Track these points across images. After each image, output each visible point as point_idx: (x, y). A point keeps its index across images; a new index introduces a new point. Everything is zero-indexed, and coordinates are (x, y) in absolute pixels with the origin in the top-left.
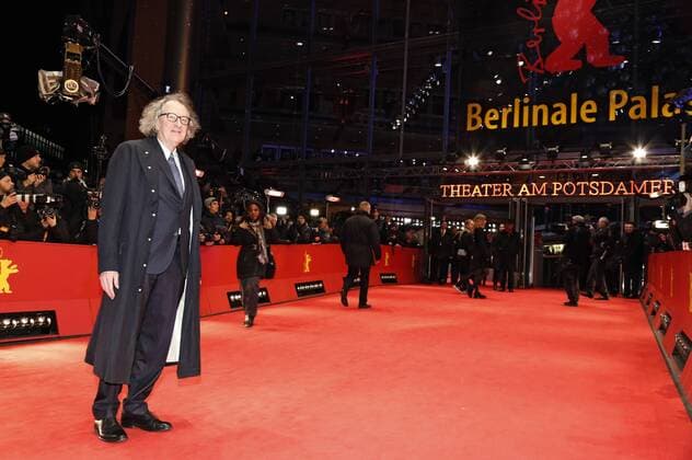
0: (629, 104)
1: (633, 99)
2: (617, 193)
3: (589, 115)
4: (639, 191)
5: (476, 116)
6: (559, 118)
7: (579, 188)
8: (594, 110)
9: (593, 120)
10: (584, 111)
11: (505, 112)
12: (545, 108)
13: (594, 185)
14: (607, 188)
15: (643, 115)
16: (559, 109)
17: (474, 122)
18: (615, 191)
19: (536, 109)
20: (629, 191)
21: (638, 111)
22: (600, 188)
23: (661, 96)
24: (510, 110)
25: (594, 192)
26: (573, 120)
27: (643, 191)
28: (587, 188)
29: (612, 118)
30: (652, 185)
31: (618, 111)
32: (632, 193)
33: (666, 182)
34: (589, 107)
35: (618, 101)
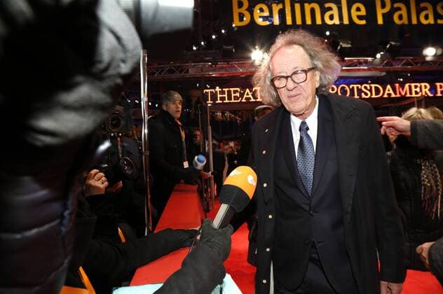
0: (393, 10)
1: (396, 5)
2: (386, 96)
3: (360, 18)
4: (403, 94)
5: (243, 10)
6: (331, 17)
7: (352, 90)
8: (363, 12)
9: (363, 22)
10: (354, 14)
11: (276, 8)
12: (316, 7)
13: (366, 88)
14: (377, 91)
15: (405, 21)
16: (330, 9)
17: (241, 17)
18: (383, 94)
19: (307, 7)
20: (396, 94)
21: (400, 17)
22: (370, 90)
23: (417, 4)
24: (280, 6)
25: (366, 94)
26: (346, 22)
27: (406, 94)
28: (360, 91)
29: (380, 21)
30: (413, 87)
31: (384, 15)
32: (398, 95)
33: (423, 84)
34: (358, 9)
35: (383, 6)
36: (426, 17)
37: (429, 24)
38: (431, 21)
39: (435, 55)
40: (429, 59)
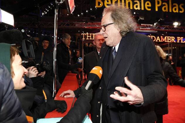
1: (163, 4)
2: (157, 41)
3: (148, 7)
4: (164, 40)
5: (100, 1)
6: (137, 7)
8: (150, 5)
9: (150, 10)
10: (146, 6)
12: (131, 2)
14: (154, 39)
15: (167, 10)
16: (137, 3)
19: (127, 2)
21: (165, 9)
23: (172, 4)
24: (116, 0)
26: (143, 9)
27: (165, 41)
29: (157, 10)
30: (168, 38)
31: (158, 7)
32: (162, 41)
33: (172, 37)
34: (148, 4)
35: (158, 3)
36: (175, 10)
37: (176, 12)
38: (177, 11)
39: (178, 26)
40: (175, 27)
